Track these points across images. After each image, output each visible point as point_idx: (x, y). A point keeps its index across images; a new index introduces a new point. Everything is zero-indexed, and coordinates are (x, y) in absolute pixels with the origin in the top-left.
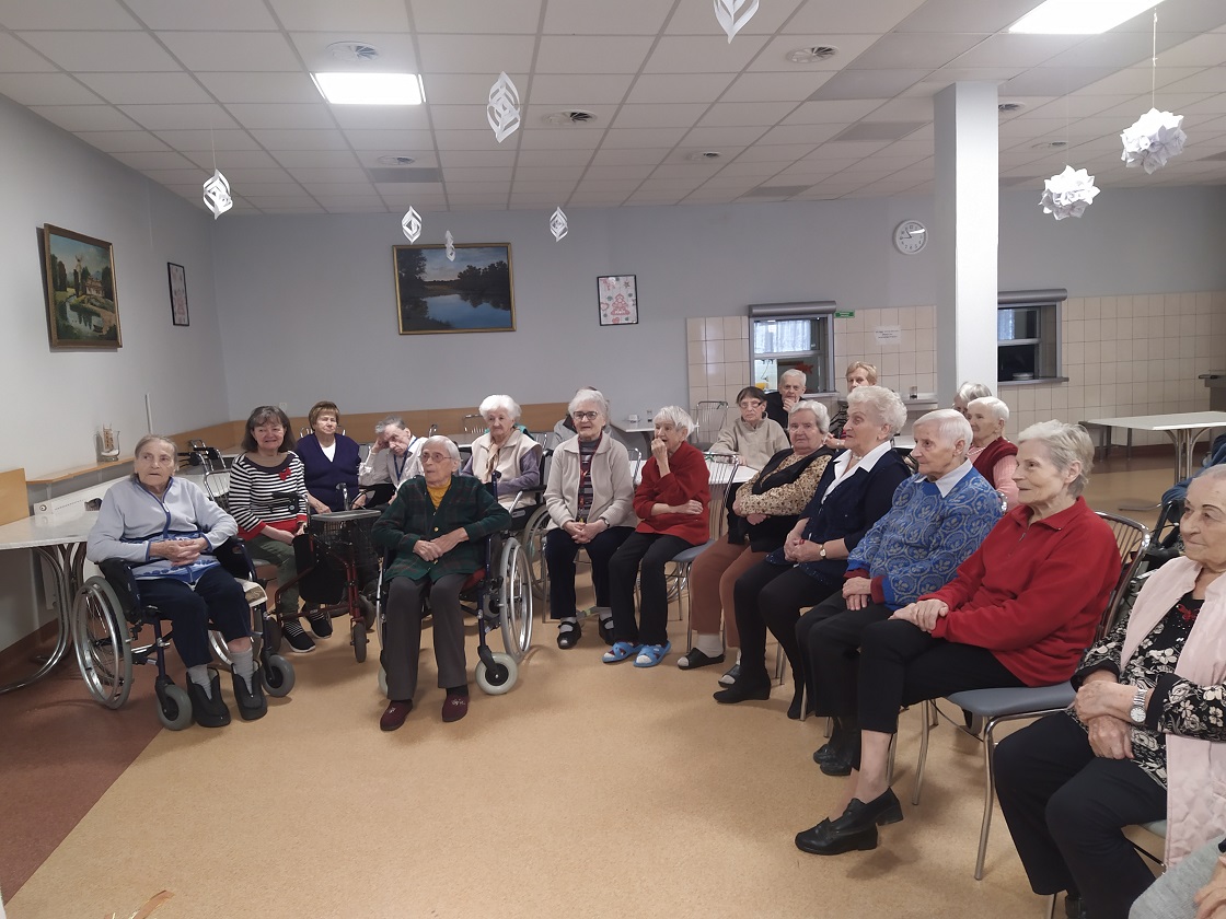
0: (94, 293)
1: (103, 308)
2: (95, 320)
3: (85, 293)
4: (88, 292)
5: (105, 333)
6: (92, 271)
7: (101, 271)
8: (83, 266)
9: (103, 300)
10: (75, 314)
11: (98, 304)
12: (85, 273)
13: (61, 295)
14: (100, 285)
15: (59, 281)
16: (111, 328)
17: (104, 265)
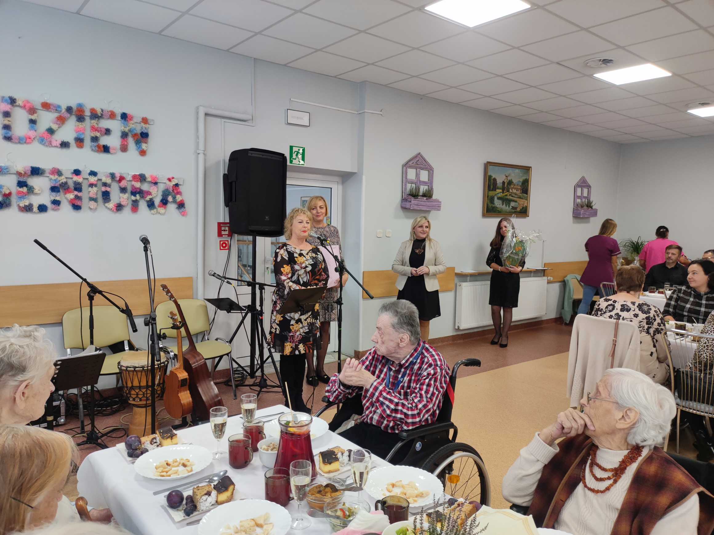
0: (515, 191)
1: (520, 198)
3: (508, 191)
4: (511, 191)
5: (518, 210)
6: (515, 181)
7: (521, 180)
8: (509, 178)
9: (520, 194)
11: (516, 196)
12: (510, 183)
13: (491, 193)
14: (519, 187)
15: (492, 187)
16: (523, 208)
17: (524, 178)
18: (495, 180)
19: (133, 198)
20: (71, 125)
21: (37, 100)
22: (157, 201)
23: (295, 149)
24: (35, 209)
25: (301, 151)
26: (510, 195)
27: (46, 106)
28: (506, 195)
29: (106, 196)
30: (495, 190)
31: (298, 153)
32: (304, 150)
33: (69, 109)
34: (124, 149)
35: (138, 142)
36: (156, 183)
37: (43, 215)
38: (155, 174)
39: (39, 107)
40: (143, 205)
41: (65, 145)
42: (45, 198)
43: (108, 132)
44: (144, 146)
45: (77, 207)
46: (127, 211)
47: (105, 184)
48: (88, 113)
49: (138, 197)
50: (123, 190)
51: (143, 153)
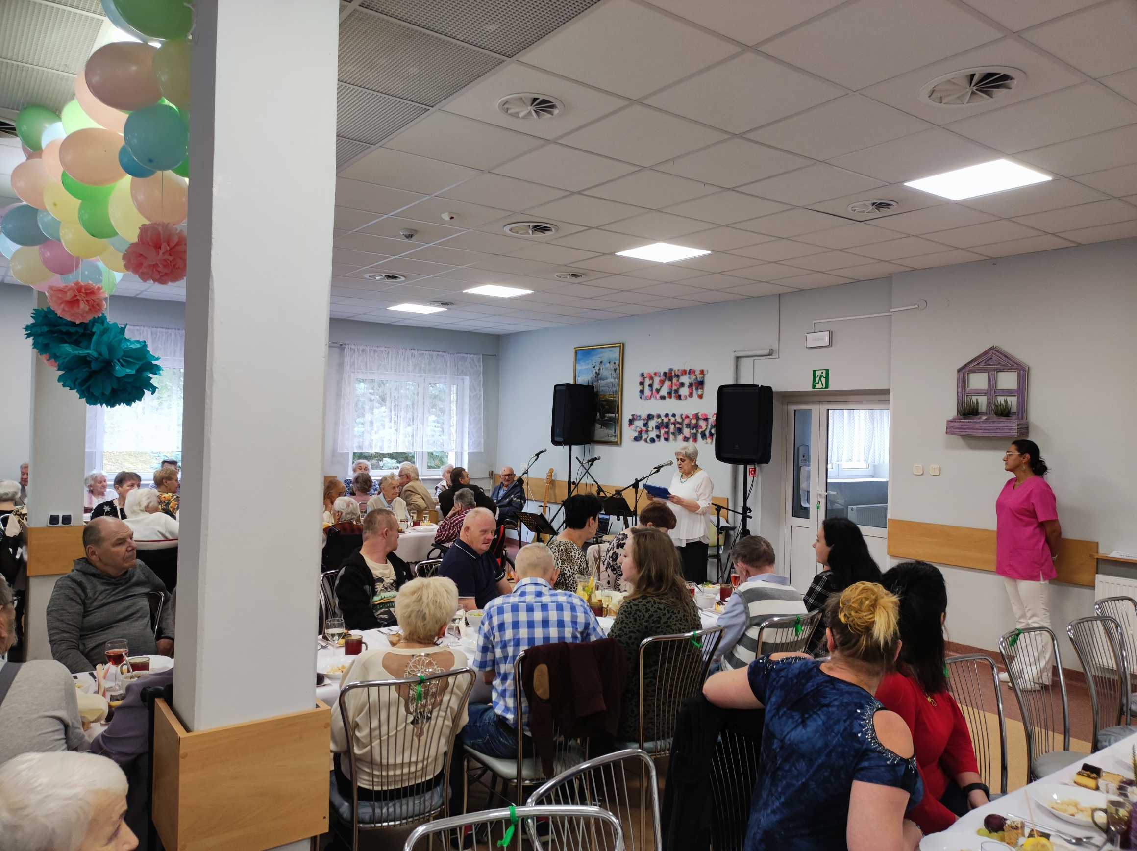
19: (692, 431)
20: (667, 383)
21: (652, 373)
22: (707, 433)
23: (818, 373)
24: (648, 440)
25: (824, 375)
27: (655, 374)
29: (680, 431)
31: (821, 376)
32: (827, 371)
33: (665, 374)
34: (691, 395)
35: (697, 389)
36: (706, 419)
37: (653, 444)
38: (706, 412)
39: (653, 376)
40: (699, 436)
41: (663, 398)
42: (653, 434)
43: (682, 385)
44: (700, 392)
45: (667, 439)
46: (691, 440)
47: (679, 423)
48: (673, 375)
49: (695, 431)
50: (688, 426)
51: (701, 396)
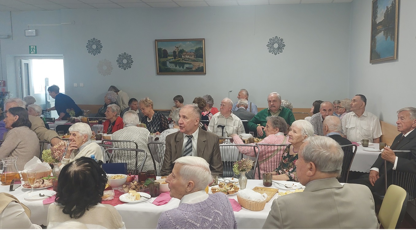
0: (188, 57)
1: (195, 61)
2: (186, 66)
3: (182, 58)
4: (183, 57)
5: (194, 69)
6: (187, 50)
7: (194, 49)
8: (180, 49)
9: (194, 59)
10: (173, 65)
11: (189, 60)
12: (182, 51)
13: (163, 60)
14: (193, 54)
15: (163, 56)
16: (199, 68)
17: (198, 47)
18: (165, 51)
26: (183, 60)
28: (179, 60)
30: (167, 57)
